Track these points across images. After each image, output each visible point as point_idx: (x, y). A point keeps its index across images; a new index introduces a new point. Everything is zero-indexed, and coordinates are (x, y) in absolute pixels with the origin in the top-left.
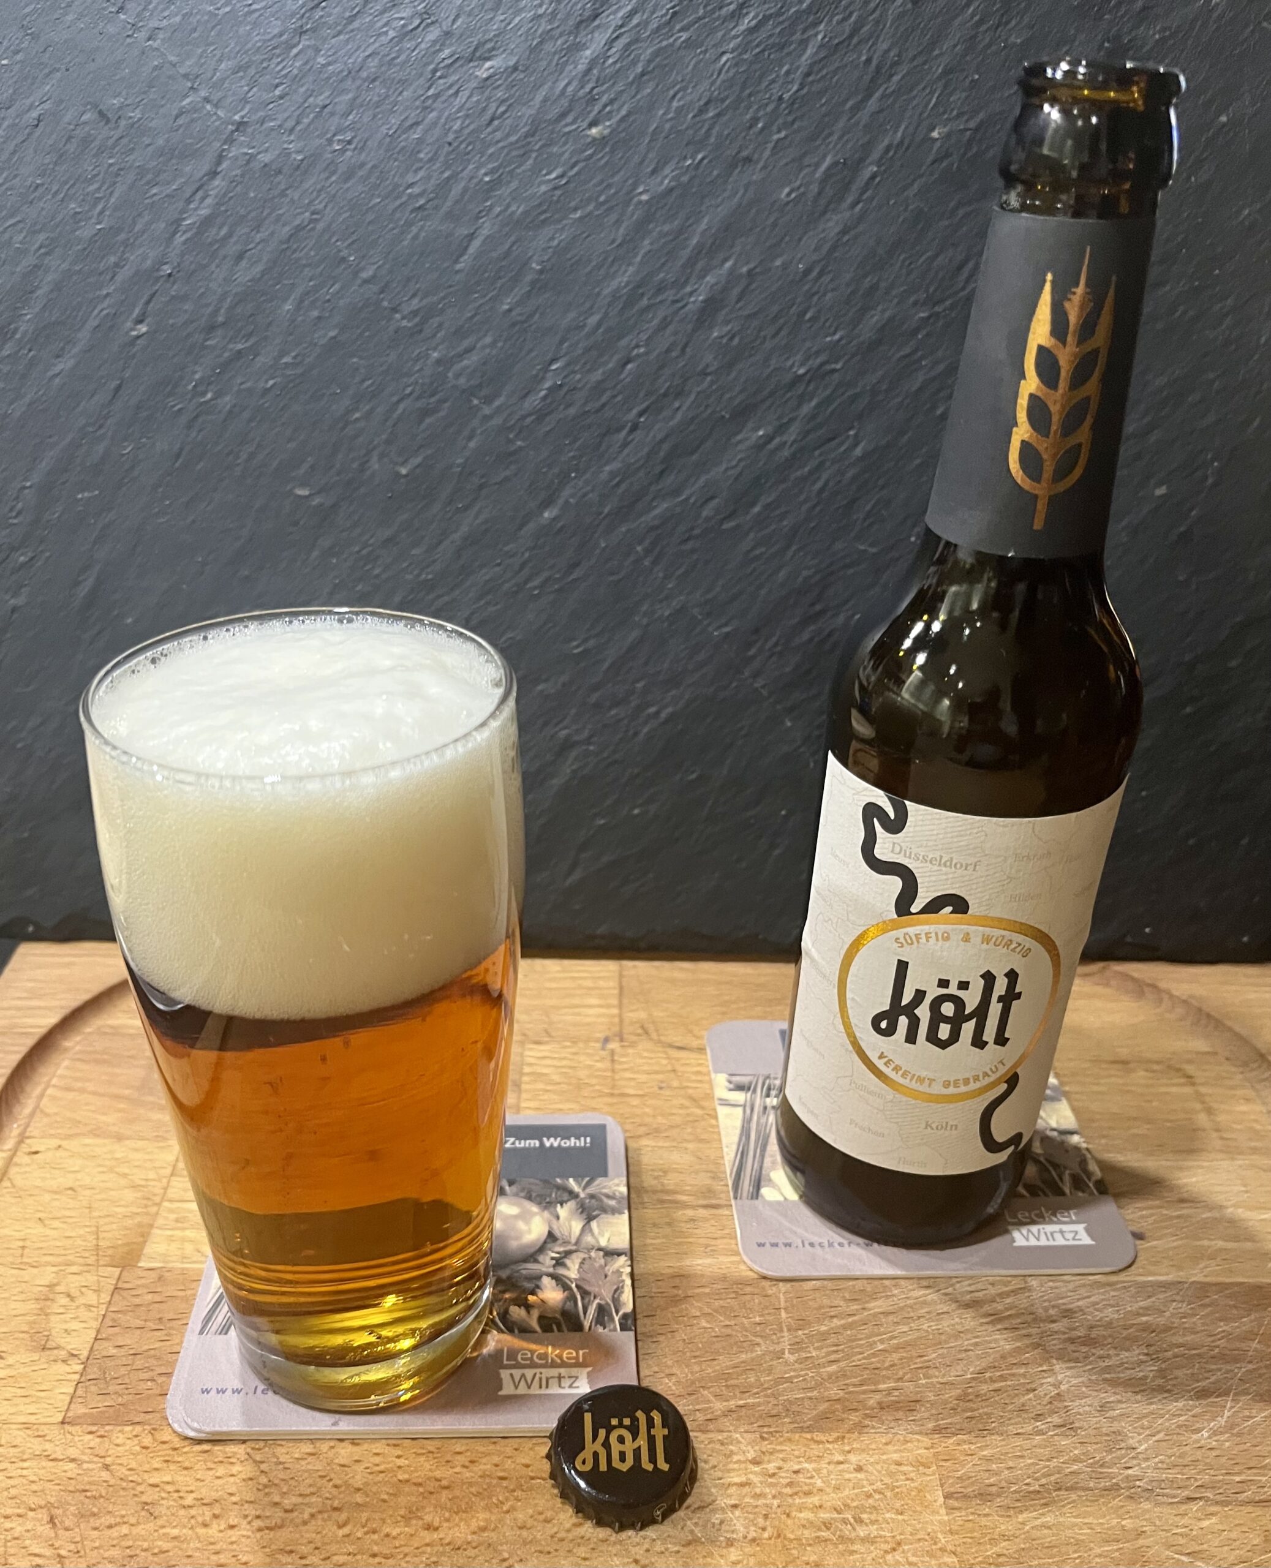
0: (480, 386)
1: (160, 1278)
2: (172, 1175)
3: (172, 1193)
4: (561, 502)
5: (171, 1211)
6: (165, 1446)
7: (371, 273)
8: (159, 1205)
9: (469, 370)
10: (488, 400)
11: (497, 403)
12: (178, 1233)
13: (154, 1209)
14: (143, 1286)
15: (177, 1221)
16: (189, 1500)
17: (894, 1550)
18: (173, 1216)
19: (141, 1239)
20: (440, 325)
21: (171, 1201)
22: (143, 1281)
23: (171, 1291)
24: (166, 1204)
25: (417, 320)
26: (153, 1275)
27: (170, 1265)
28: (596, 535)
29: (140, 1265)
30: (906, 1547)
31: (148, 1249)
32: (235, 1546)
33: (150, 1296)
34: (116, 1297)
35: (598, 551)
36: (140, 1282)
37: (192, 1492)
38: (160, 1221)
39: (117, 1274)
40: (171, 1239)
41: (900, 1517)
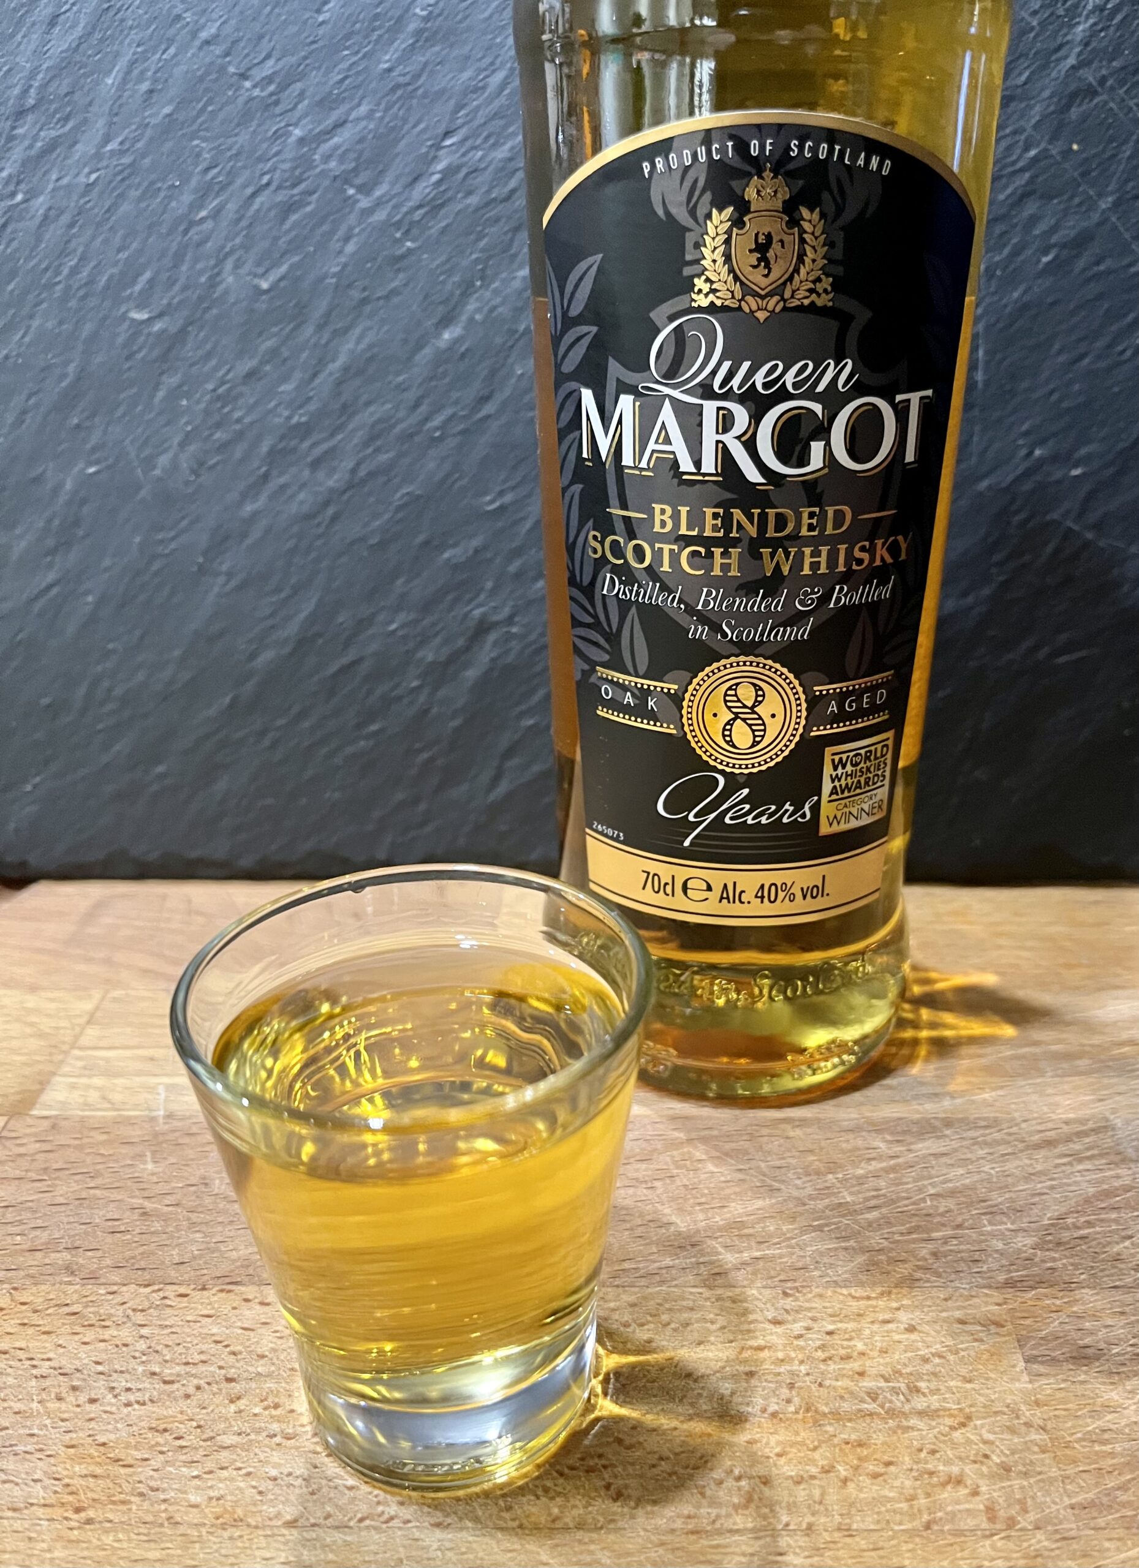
0: (356, 171)
1: (54, 1127)
2: (89, 1022)
3: (84, 1041)
4: (464, 318)
5: (79, 1058)
6: (24, 1308)
7: (213, 31)
8: (66, 1053)
9: (339, 152)
10: (365, 189)
11: (378, 193)
12: (84, 1080)
13: (60, 1057)
14: (35, 1135)
15: (85, 1068)
16: (44, 1368)
17: (963, 1425)
18: (80, 1064)
19: (38, 1087)
20: (302, 95)
21: (81, 1048)
22: (33, 1130)
23: (63, 1139)
24: (76, 1052)
25: (272, 88)
26: (46, 1124)
28: (510, 360)
30: (979, 1422)
31: (49, 1096)
32: (92, 1424)
33: (38, 1145)
35: (513, 381)
36: (29, 1131)
37: (49, 1359)
38: (66, 1069)
40: (73, 1087)
41: (969, 1386)
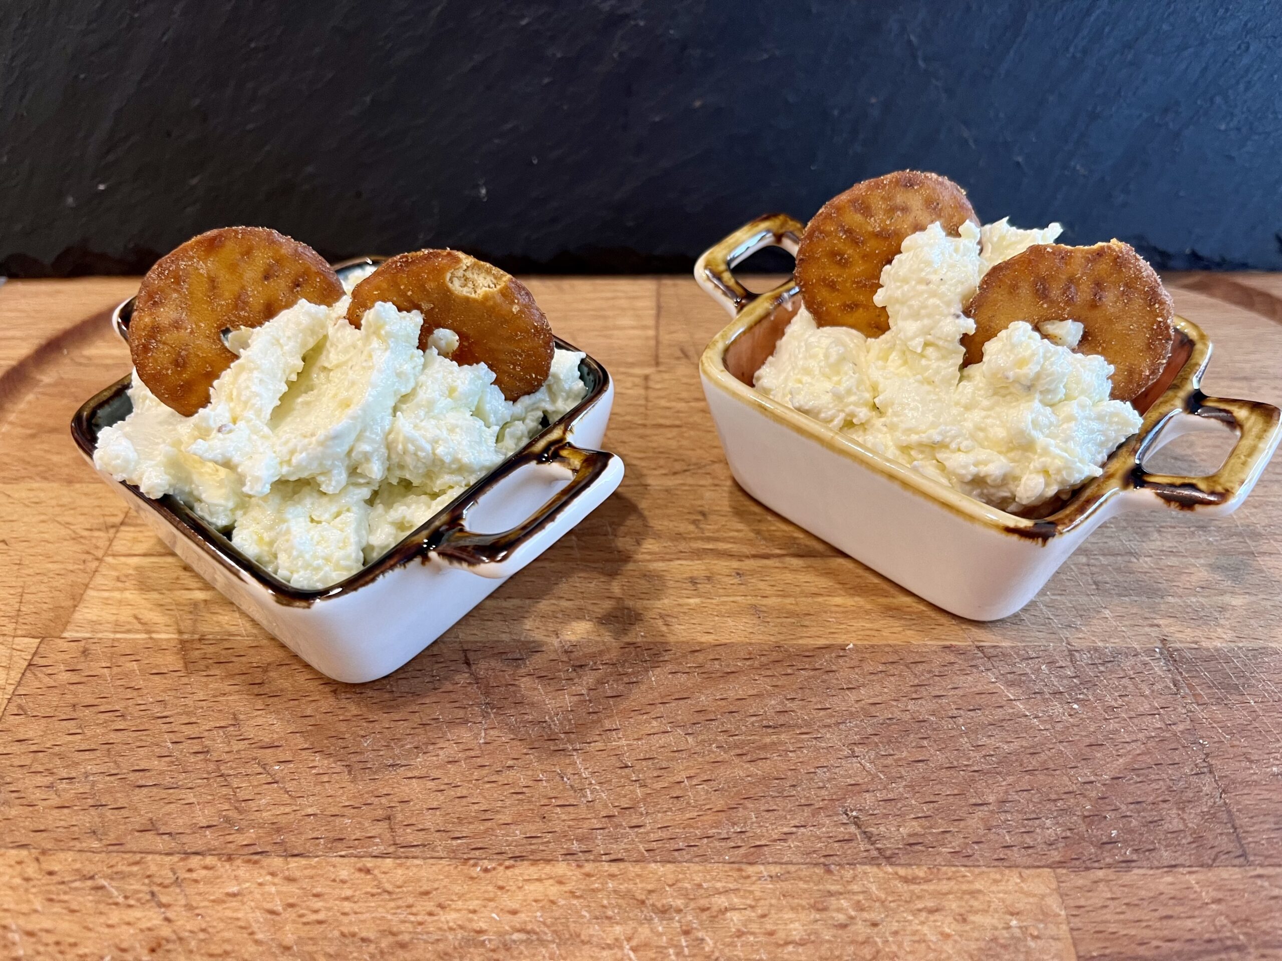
27: (100, 635)
29: (65, 635)
34: (28, 674)
39: (35, 645)
